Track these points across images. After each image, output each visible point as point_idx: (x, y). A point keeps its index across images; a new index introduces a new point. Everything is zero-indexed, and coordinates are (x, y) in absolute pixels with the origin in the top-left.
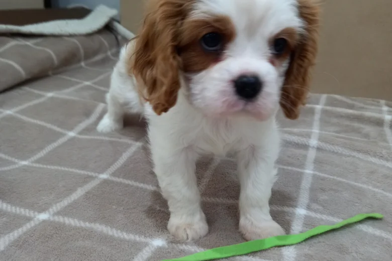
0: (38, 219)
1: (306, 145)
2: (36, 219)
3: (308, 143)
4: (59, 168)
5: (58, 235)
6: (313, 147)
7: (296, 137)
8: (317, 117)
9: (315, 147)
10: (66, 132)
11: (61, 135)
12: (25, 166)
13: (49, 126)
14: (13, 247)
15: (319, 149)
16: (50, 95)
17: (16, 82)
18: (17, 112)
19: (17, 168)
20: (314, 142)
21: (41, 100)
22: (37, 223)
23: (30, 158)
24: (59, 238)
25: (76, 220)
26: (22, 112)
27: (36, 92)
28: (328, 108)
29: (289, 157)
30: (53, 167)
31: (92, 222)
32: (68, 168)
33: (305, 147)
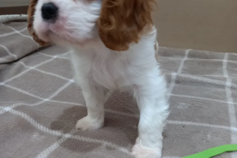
0: (65, 137)
1: (223, 85)
2: (63, 137)
3: (225, 84)
4: (69, 103)
5: (79, 148)
6: (228, 87)
7: (216, 80)
8: (224, 67)
9: (230, 86)
10: (69, 80)
11: (66, 82)
12: (47, 102)
13: (57, 76)
14: (53, 156)
15: (232, 88)
16: (55, 57)
17: (34, 49)
18: (37, 68)
19: (43, 104)
20: (229, 83)
21: (51, 60)
22: (65, 140)
23: (49, 96)
24: (80, 150)
25: (88, 138)
26: (40, 68)
27: (46, 55)
28: (231, 61)
29: (214, 93)
30: (65, 103)
31: (99, 139)
32: (74, 103)
33: (223, 87)
